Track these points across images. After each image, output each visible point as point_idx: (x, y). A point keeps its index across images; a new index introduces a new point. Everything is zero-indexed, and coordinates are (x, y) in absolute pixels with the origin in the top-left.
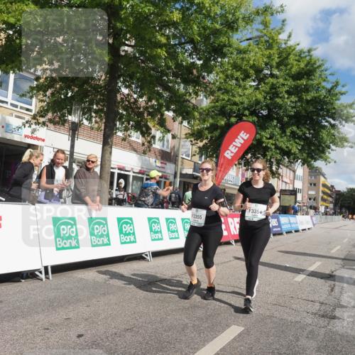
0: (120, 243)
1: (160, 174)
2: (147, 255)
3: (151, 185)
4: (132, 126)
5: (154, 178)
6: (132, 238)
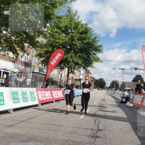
1: (19, 71)
2: (10, 111)
3: (14, 76)
4: (8, 49)
5: (16, 73)
6: (2, 103)
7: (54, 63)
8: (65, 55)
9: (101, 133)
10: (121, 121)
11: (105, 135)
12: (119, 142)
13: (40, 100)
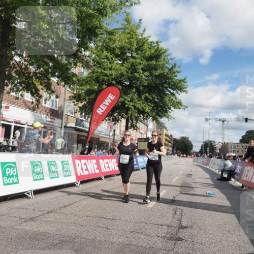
0: (3, 184)
1: (43, 126)
2: (29, 193)
3: (34, 134)
4: (23, 88)
5: (38, 128)
6: (15, 180)
7: (103, 111)
8: (121, 96)
9: (185, 232)
10: (220, 212)
11: (191, 236)
12: (216, 249)
13: (79, 175)
